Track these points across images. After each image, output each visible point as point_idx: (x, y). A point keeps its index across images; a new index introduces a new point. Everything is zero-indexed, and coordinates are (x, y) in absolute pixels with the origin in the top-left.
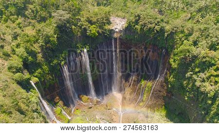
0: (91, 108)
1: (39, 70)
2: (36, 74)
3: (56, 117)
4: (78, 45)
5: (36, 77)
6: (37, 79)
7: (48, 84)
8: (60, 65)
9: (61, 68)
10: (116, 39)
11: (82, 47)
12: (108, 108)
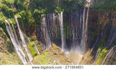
0: (56, 54)
1: (23, 11)
2: (21, 13)
3: (27, 47)
4: (57, 7)
5: (20, 15)
6: (20, 17)
7: (30, 25)
8: (41, 16)
9: (41, 18)
10: (87, 8)
11: (60, 10)
12: (68, 60)
